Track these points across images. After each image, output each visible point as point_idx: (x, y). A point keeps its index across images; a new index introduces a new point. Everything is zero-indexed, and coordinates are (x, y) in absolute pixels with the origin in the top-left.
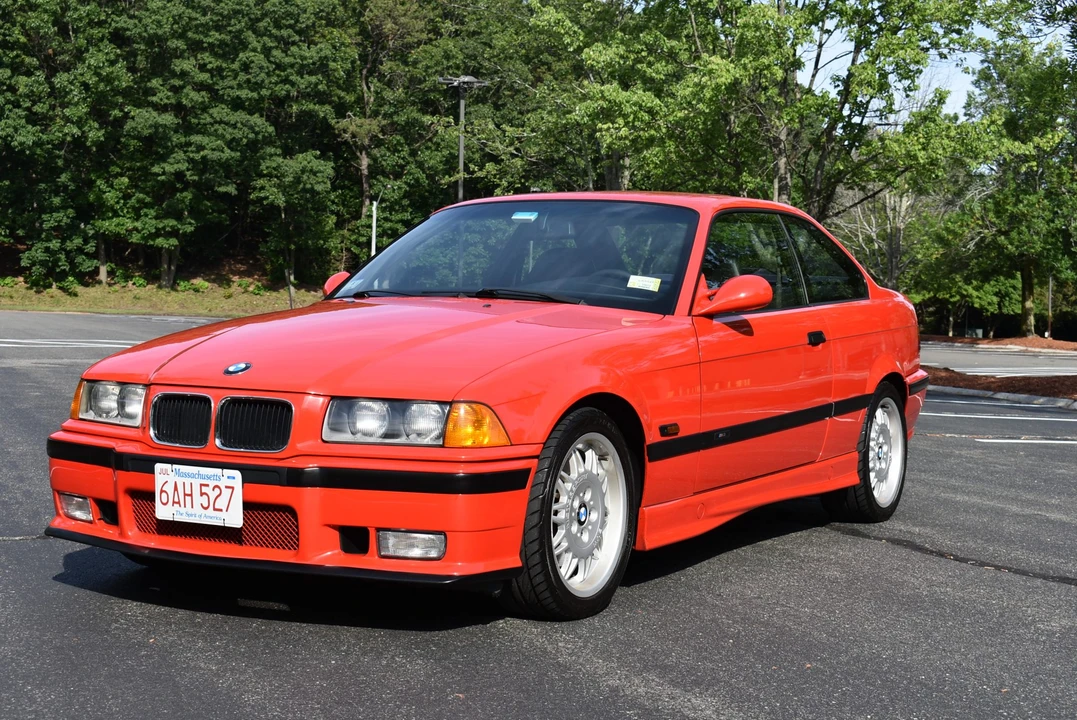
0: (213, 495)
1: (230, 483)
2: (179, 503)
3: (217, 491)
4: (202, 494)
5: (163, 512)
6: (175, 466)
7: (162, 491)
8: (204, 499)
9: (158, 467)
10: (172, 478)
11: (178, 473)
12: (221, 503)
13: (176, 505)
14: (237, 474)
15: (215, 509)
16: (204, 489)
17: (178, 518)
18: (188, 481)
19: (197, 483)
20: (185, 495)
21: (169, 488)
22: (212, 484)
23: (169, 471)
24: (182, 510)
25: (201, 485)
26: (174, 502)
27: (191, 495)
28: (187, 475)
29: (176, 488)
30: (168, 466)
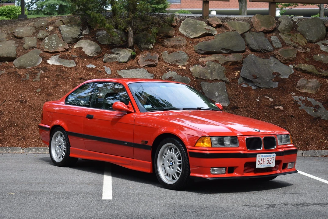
1: (273, 157)
3: (271, 159)
4: (267, 160)
5: (258, 166)
6: (262, 155)
7: (258, 161)
9: (258, 155)
10: (261, 158)
11: (262, 156)
13: (261, 164)
14: (275, 154)
15: (270, 163)
17: (261, 167)
18: (264, 158)
20: (264, 161)
21: (260, 160)
22: (269, 157)
24: (262, 165)
25: (267, 158)
26: (261, 163)
27: (265, 161)
28: (264, 156)
29: (262, 160)
30: (260, 155)
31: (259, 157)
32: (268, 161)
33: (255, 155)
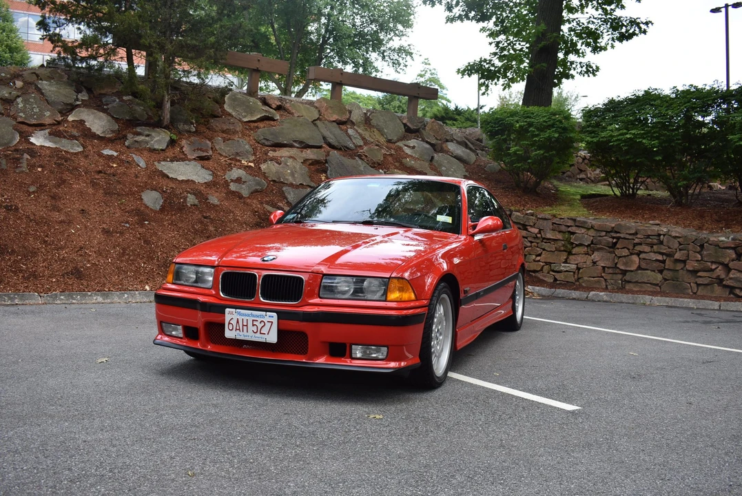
0: (260, 326)
1: (271, 320)
2: (239, 329)
3: (263, 324)
4: (253, 325)
5: (229, 334)
6: (238, 310)
7: (229, 323)
8: (255, 328)
9: (227, 310)
10: (235, 317)
11: (239, 314)
12: (265, 330)
13: (238, 331)
14: (275, 315)
15: (261, 333)
16: (255, 323)
17: (238, 338)
18: (245, 318)
19: (250, 319)
20: (243, 325)
21: (234, 322)
22: (260, 320)
23: (234, 313)
24: (241, 333)
25: (253, 320)
26: (236, 329)
27: (247, 326)
28: (244, 314)
29: (238, 322)
30: (234, 310)
31: (231, 315)
33: (221, 310)
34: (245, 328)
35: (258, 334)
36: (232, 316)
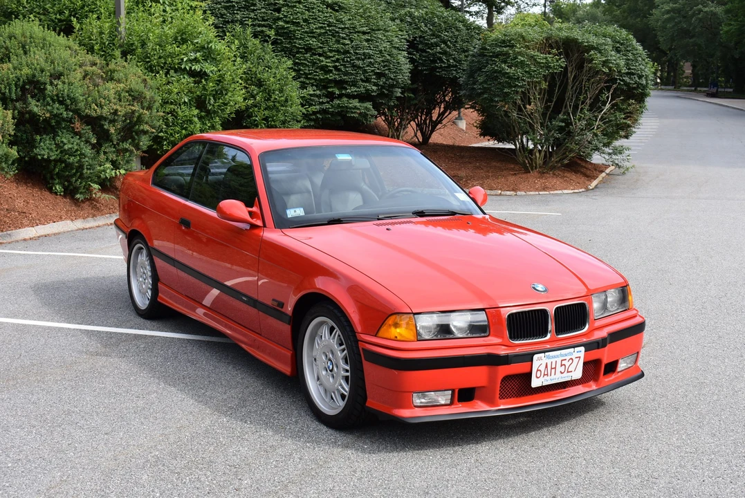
0: (567, 365)
1: (578, 355)
2: (547, 375)
3: (571, 362)
4: (562, 365)
5: (536, 383)
6: (547, 354)
7: (538, 370)
8: (562, 369)
9: (536, 357)
10: (544, 361)
11: (549, 357)
12: (572, 368)
13: (546, 377)
14: (582, 349)
15: (568, 372)
16: (563, 363)
17: (545, 383)
18: (554, 360)
19: (559, 360)
20: (552, 368)
21: (542, 368)
22: (568, 358)
23: (543, 358)
24: (549, 378)
25: (562, 360)
26: (544, 375)
27: (555, 368)
28: (553, 357)
29: (546, 367)
30: (543, 354)
32: (563, 367)
33: (529, 357)
34: (553, 370)
35: (566, 374)
36: (540, 362)
